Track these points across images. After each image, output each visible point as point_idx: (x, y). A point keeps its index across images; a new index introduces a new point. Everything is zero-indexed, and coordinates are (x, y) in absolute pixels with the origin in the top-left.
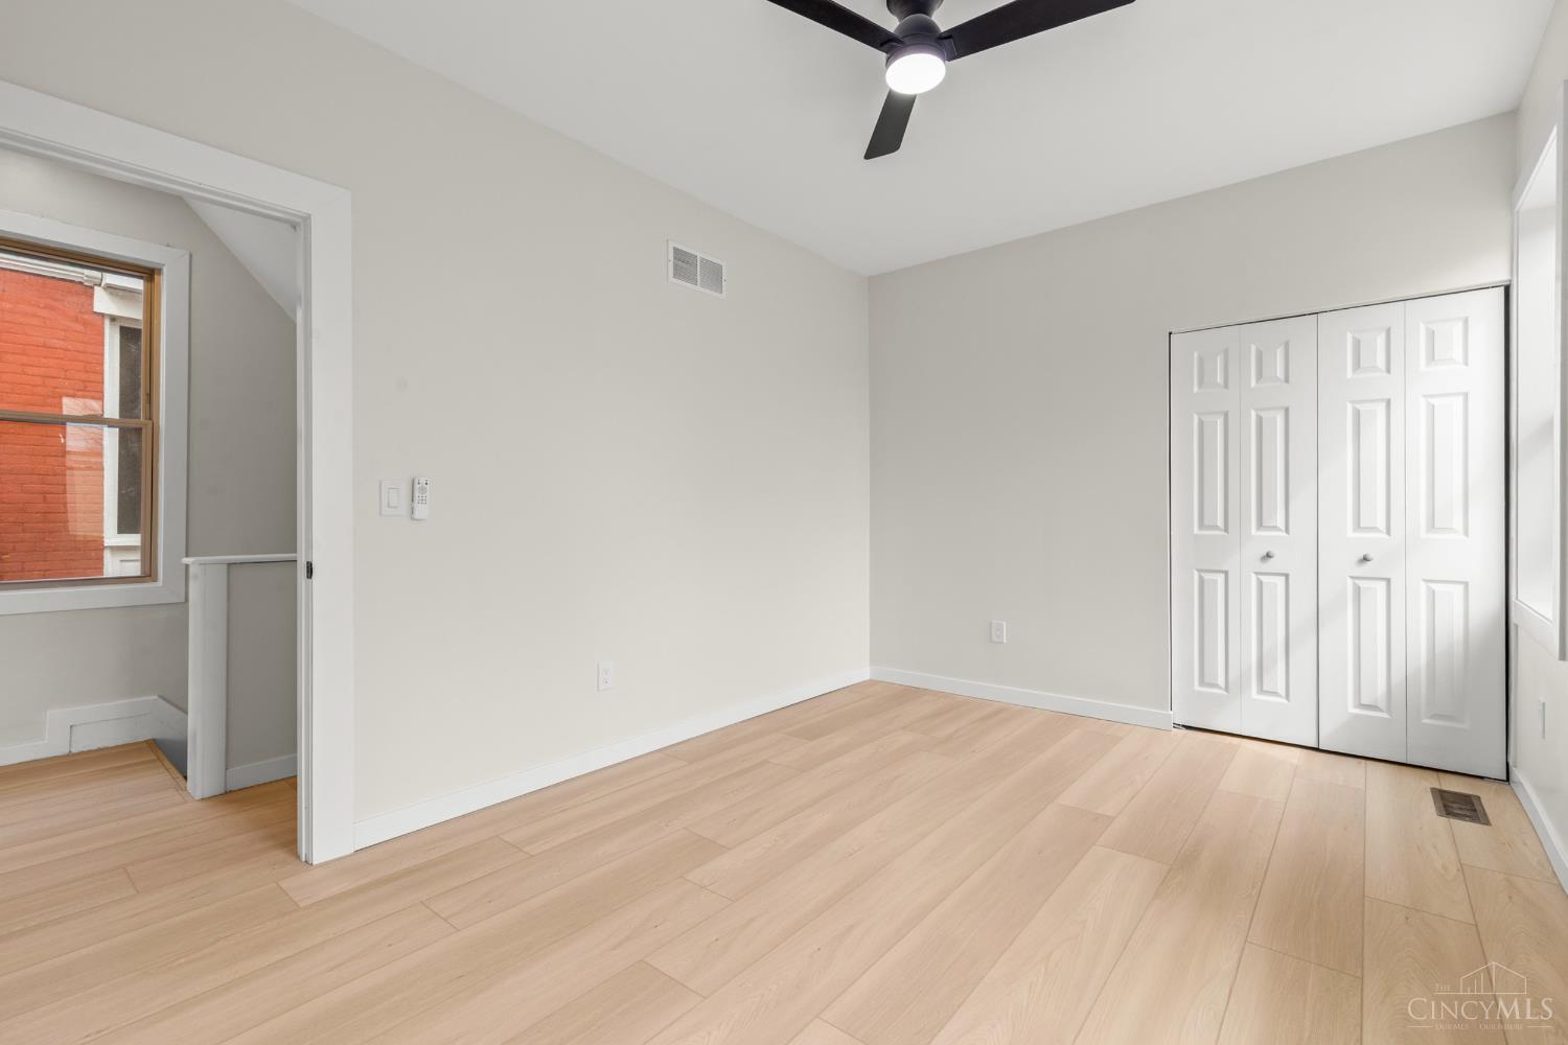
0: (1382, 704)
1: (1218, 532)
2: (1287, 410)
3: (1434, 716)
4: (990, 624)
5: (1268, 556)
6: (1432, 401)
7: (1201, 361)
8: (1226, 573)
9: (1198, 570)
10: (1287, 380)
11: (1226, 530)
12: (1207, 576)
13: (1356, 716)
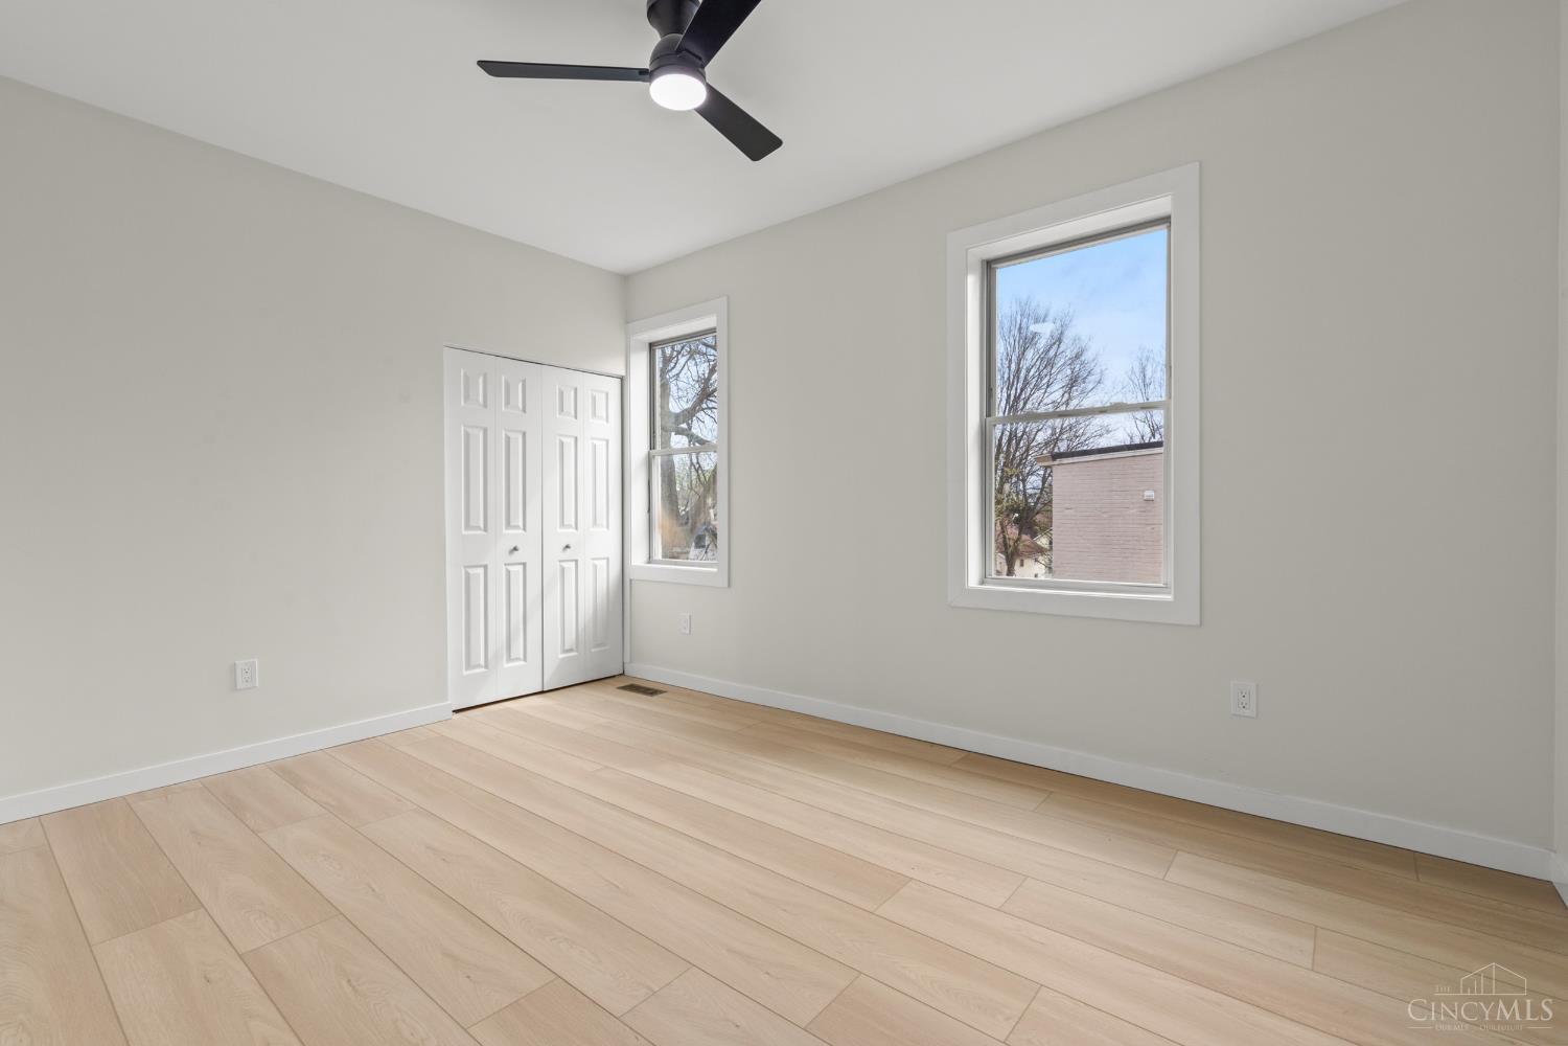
0: (574, 647)
1: (479, 532)
2: (524, 434)
3: (598, 646)
4: (233, 668)
5: (515, 549)
6: (595, 442)
7: (467, 378)
8: (485, 567)
9: (465, 567)
10: (524, 411)
11: (485, 529)
12: (471, 571)
13: (563, 659)
